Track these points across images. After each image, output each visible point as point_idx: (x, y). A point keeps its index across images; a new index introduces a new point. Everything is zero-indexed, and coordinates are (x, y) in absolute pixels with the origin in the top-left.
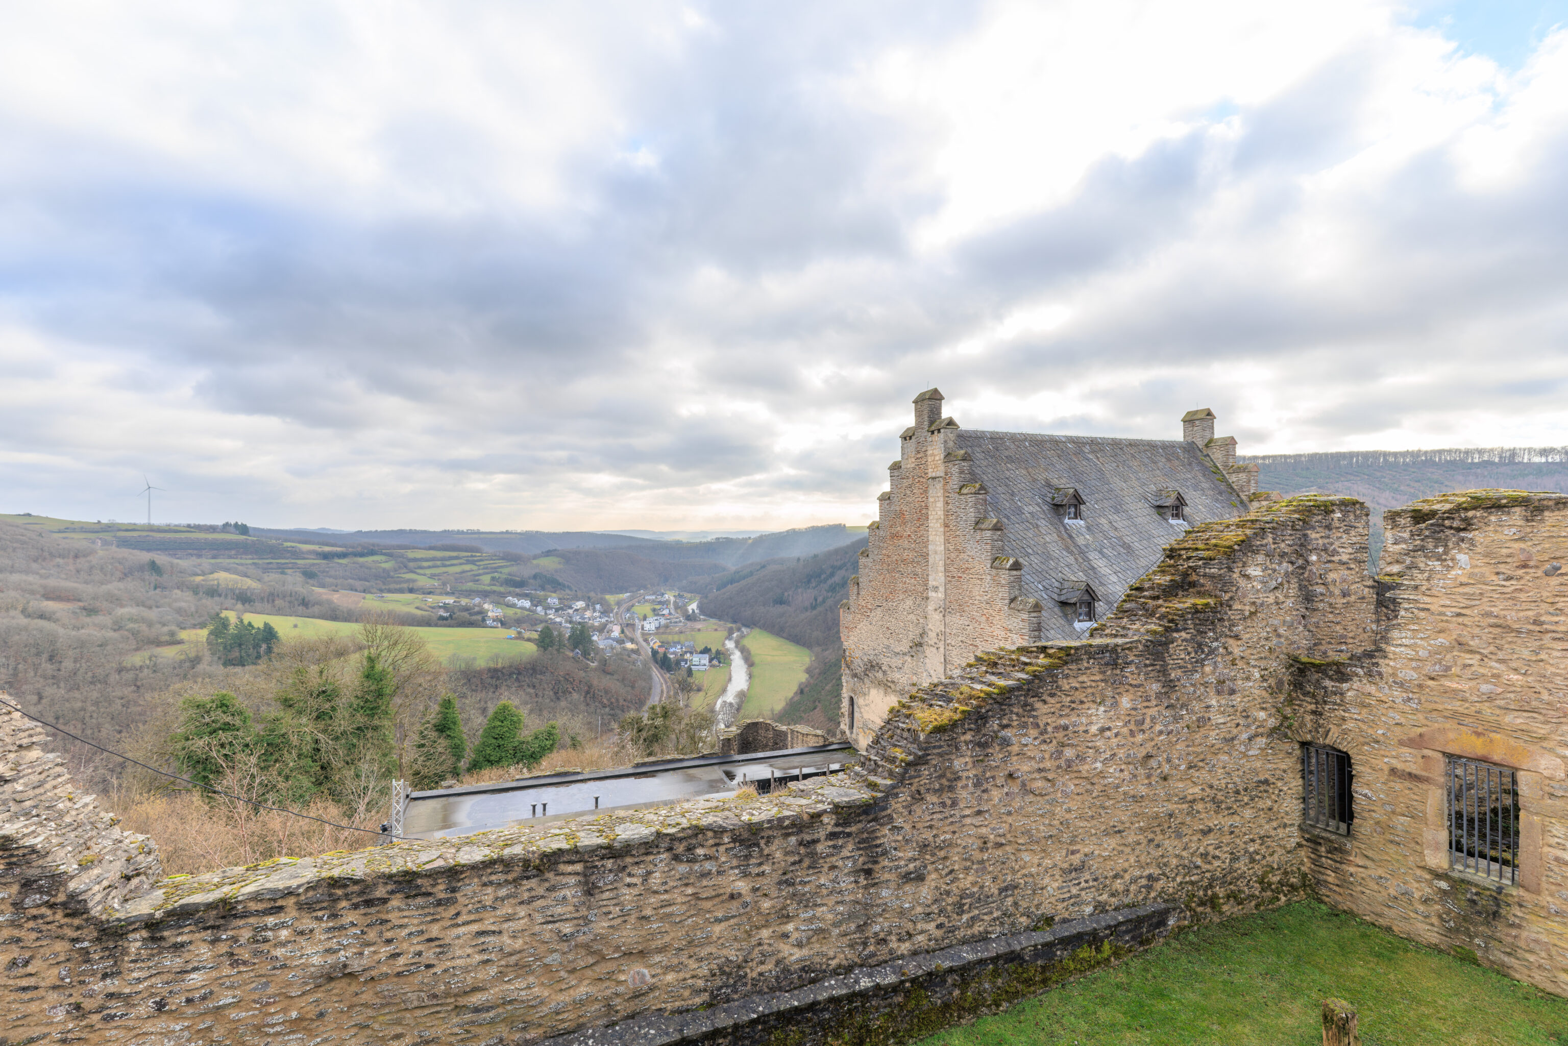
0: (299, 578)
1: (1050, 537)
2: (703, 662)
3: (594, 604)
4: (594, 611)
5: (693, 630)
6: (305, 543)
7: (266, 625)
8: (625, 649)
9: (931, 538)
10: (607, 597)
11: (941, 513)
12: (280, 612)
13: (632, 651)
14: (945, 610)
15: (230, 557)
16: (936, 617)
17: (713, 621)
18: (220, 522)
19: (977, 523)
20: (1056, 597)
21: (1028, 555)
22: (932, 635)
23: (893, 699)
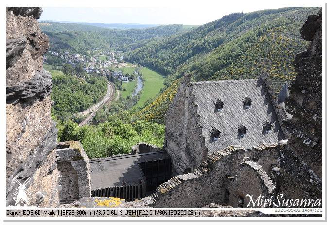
9: (185, 111)
11: (187, 107)
14: (187, 130)
19: (194, 114)
21: (206, 120)
22: (184, 134)
23: (175, 144)
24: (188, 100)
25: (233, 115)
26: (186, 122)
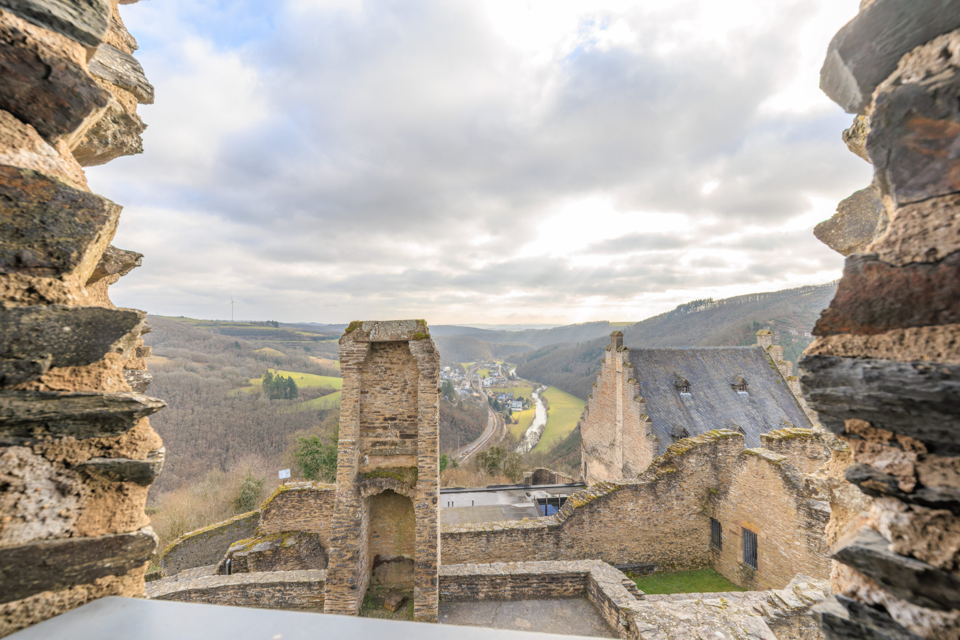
0: (303, 351)
1: (671, 402)
2: (518, 406)
3: (455, 368)
4: (455, 373)
5: (512, 386)
6: (305, 331)
7: (290, 378)
8: (473, 396)
9: (617, 398)
10: (462, 364)
11: (621, 388)
12: (294, 370)
13: (477, 397)
14: (623, 432)
15: (270, 339)
16: (619, 434)
17: (524, 380)
18: (265, 320)
19: (635, 398)
20: (670, 432)
21: (659, 411)
22: (618, 442)
23: (603, 467)
24: (621, 376)
25: (712, 407)
26: (620, 417)
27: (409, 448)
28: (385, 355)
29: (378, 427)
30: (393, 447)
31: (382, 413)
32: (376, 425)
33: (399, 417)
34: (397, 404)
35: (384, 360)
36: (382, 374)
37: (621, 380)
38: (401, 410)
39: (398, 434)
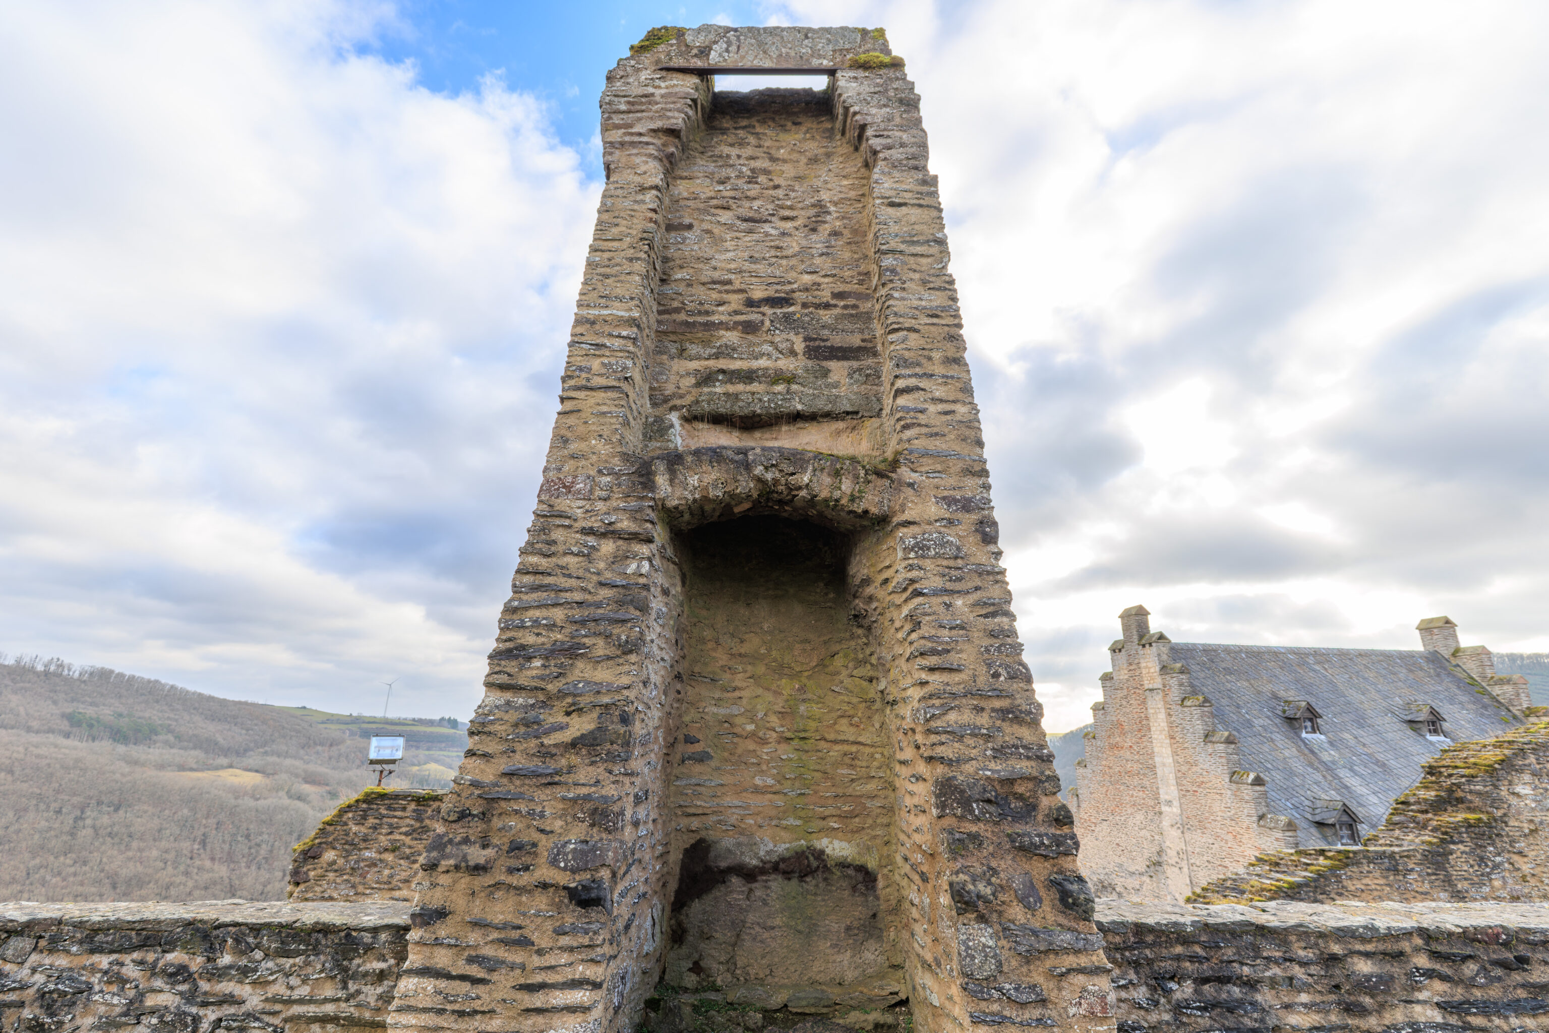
1: (1287, 751)
9: (1156, 750)
11: (1164, 725)
14: (1184, 827)
15: (441, 750)
16: (1175, 833)
18: (437, 717)
19: (1206, 736)
20: (1309, 816)
24: (1159, 697)
25: (1383, 765)
26: (1169, 791)
27: (842, 391)
28: (752, 140)
29: (722, 325)
30: (780, 388)
31: (737, 285)
32: (715, 318)
33: (800, 297)
34: (793, 262)
35: (748, 151)
36: (740, 183)
37: (1161, 705)
38: (807, 279)
39: (799, 346)
